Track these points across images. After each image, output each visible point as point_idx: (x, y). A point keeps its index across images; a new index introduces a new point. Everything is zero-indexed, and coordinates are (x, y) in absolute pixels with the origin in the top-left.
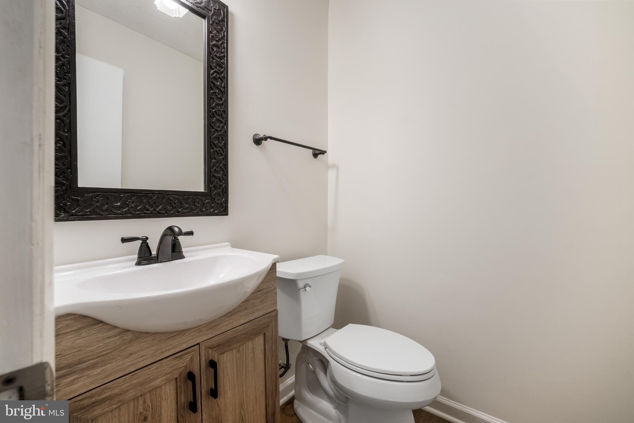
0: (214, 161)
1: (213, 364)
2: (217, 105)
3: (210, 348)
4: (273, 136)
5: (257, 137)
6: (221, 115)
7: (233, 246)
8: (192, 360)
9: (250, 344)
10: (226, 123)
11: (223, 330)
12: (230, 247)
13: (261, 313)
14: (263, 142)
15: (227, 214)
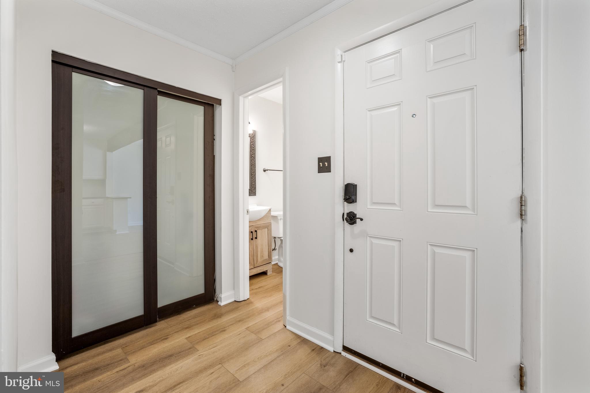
0: (252, 179)
1: (256, 231)
2: (253, 162)
3: (255, 227)
4: (270, 169)
5: (265, 169)
6: (254, 165)
7: (257, 205)
8: (252, 229)
9: (264, 229)
10: (255, 167)
11: (258, 224)
12: (256, 206)
13: (267, 222)
14: (266, 171)
15: (256, 195)
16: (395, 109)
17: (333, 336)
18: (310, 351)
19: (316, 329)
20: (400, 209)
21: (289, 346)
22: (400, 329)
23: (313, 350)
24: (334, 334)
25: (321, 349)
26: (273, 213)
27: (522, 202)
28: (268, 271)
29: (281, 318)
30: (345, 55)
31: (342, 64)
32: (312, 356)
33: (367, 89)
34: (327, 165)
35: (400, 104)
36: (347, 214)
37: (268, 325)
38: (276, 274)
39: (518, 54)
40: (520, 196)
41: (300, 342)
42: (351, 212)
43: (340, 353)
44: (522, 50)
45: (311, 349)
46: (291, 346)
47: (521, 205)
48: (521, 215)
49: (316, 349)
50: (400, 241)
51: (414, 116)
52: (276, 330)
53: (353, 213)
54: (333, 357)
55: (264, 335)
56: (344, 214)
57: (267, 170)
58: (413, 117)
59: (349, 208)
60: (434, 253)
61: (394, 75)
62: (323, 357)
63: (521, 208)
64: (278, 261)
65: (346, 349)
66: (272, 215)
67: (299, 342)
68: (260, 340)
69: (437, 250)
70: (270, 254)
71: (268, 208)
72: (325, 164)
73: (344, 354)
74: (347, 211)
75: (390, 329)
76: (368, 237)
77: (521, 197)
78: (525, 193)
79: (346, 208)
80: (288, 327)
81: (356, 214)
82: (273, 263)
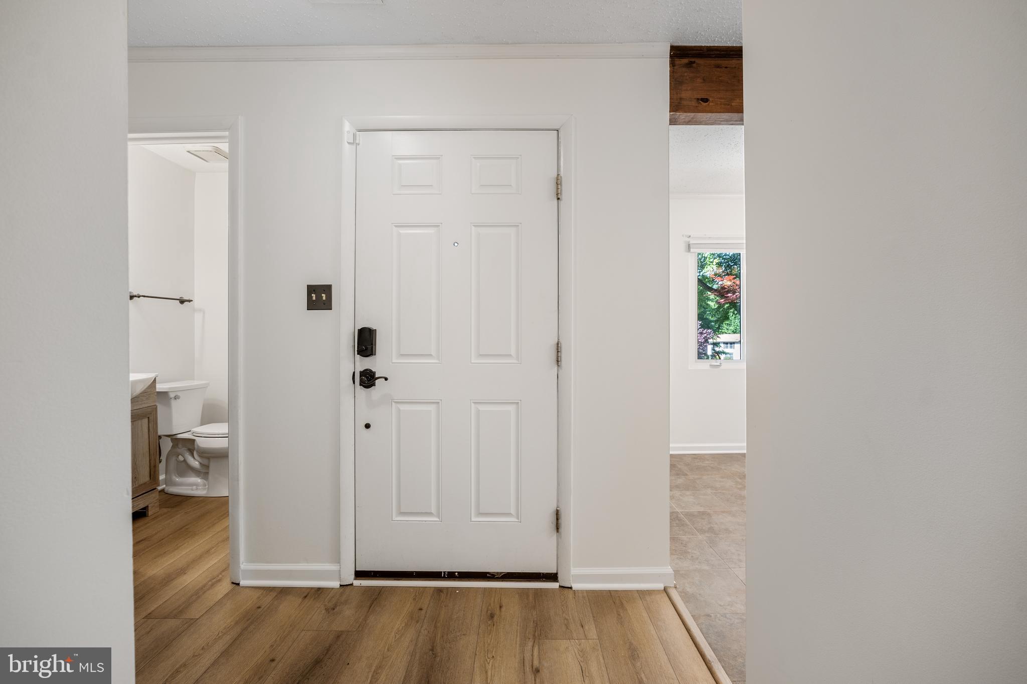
5: (131, 295)
13: (150, 405)
16: (431, 231)
17: (339, 562)
18: (300, 600)
19: (306, 564)
20: (438, 362)
21: (259, 607)
22: (439, 518)
23: (306, 597)
24: (340, 559)
25: (318, 591)
26: (160, 387)
27: (558, 348)
28: (149, 508)
29: (220, 576)
30: (359, 135)
31: (355, 146)
32: (307, 605)
33: (393, 194)
34: (324, 298)
35: (439, 226)
36: (361, 373)
37: (199, 593)
38: (169, 509)
39: (556, 201)
40: (556, 342)
41: (276, 596)
42: (367, 370)
43: (352, 585)
44: (558, 199)
45: (302, 597)
46: (263, 607)
47: (558, 352)
48: (558, 361)
49: (309, 595)
50: (438, 403)
51: (456, 244)
52: (220, 596)
53: (371, 371)
54: (342, 594)
55: (195, 612)
56: (354, 373)
57: (139, 297)
58: (454, 245)
59: (364, 364)
60: (478, 412)
61: (431, 186)
62: (326, 600)
63: (558, 354)
64: (166, 484)
65: (359, 575)
66: (157, 390)
67: (274, 596)
68: (192, 622)
69: (482, 408)
70: (155, 472)
71: (151, 375)
72: (322, 297)
73: (357, 583)
74: (360, 368)
75: (426, 521)
76: (393, 403)
77: (558, 344)
78: (561, 340)
79: (357, 364)
80: (243, 583)
81: (375, 372)
82: (160, 488)
